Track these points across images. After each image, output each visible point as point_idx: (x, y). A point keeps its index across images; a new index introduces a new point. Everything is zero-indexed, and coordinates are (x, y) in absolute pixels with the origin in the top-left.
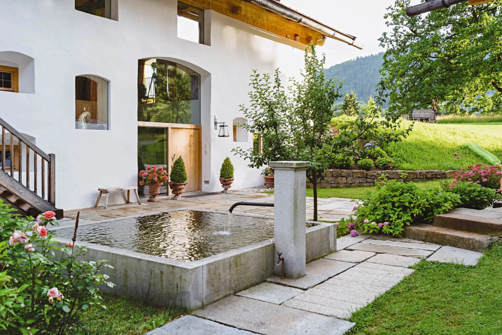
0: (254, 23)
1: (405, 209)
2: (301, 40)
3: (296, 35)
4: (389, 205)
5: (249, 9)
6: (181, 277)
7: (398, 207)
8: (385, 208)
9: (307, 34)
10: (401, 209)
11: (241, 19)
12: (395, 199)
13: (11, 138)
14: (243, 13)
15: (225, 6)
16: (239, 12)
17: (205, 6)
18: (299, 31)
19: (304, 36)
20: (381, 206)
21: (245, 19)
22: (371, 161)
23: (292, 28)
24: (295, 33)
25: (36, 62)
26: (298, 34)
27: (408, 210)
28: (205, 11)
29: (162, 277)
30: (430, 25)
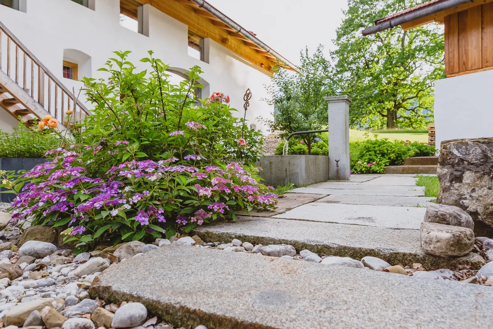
0: (236, 51)
1: (383, 155)
2: (265, 68)
3: (262, 64)
4: (373, 153)
5: (233, 41)
6: (289, 163)
7: (378, 154)
8: (370, 155)
9: (268, 64)
10: (380, 155)
11: (227, 47)
12: (376, 149)
13: (81, 111)
14: (229, 44)
15: (218, 37)
16: (227, 42)
17: (205, 35)
18: (264, 61)
19: (267, 66)
20: (367, 153)
21: (230, 47)
22: (319, 150)
23: (259, 58)
24: (261, 62)
25: (93, 60)
26: (263, 63)
27: (386, 156)
28: (205, 39)
29: (271, 166)
30: (337, 71)
